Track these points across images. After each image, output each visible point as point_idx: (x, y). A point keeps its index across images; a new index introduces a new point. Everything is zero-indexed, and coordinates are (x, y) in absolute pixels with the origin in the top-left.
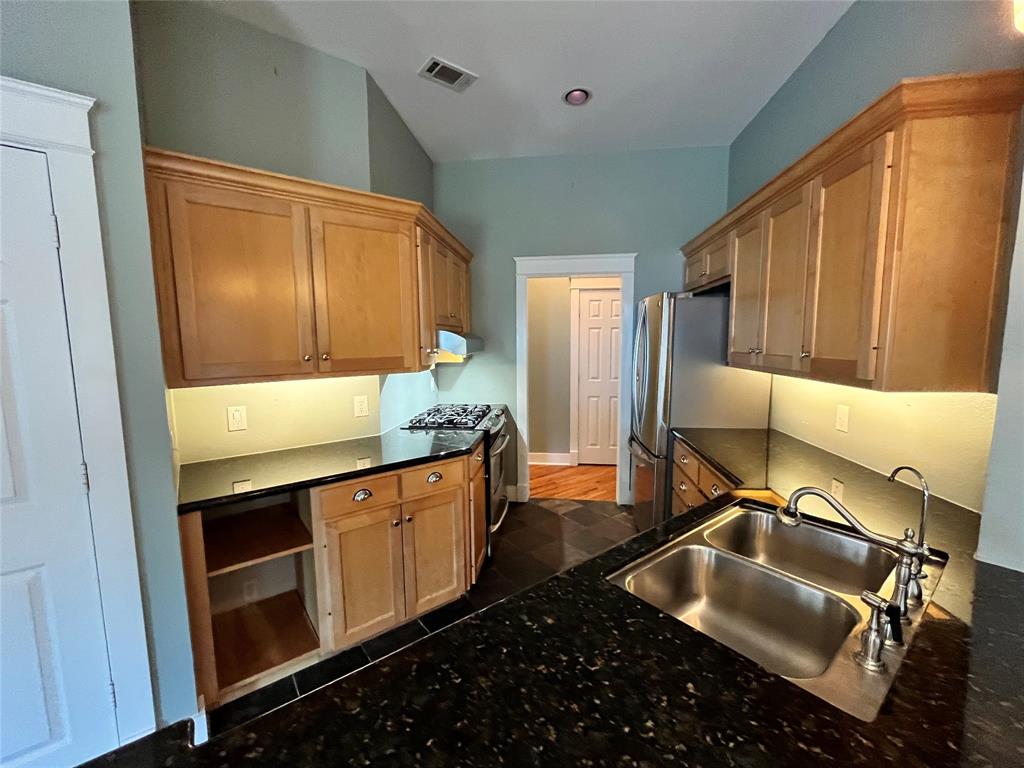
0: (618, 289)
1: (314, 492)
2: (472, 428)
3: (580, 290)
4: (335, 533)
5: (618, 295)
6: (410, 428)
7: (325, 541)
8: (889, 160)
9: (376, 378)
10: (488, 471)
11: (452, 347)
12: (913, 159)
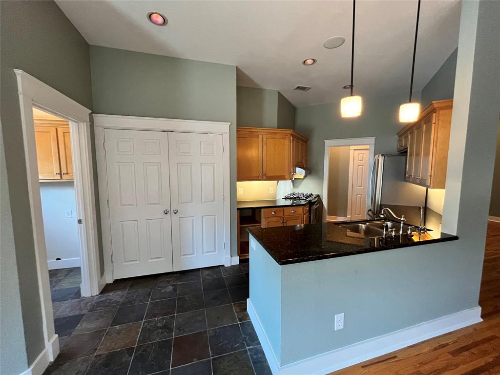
0: (368, 149)
1: (262, 210)
2: (305, 200)
3: (355, 150)
4: (267, 221)
5: (367, 152)
6: (285, 198)
7: (264, 223)
8: (434, 122)
9: (276, 181)
10: (310, 214)
11: (300, 173)
12: (440, 121)
